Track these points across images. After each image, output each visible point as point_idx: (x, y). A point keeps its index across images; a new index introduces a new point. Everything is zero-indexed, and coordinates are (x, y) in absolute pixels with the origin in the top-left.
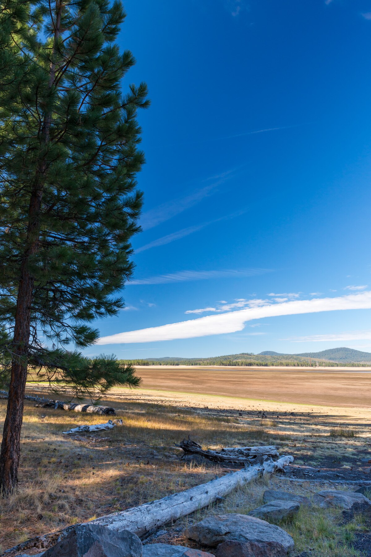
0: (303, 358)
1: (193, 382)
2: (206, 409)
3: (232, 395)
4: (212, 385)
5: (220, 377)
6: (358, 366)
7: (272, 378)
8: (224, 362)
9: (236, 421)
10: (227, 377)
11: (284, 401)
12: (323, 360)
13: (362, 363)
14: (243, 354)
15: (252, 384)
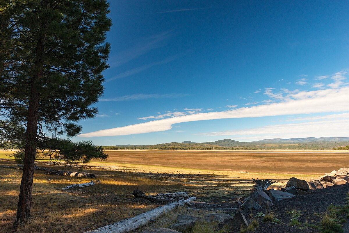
0: (206, 145)
1: (144, 159)
2: (151, 173)
3: (166, 166)
4: (155, 160)
5: (160, 156)
6: (235, 149)
7: (188, 156)
8: (162, 147)
9: (167, 180)
10: (164, 156)
11: (194, 169)
12: (217, 146)
13: (237, 147)
14: (173, 143)
15: (178, 160)
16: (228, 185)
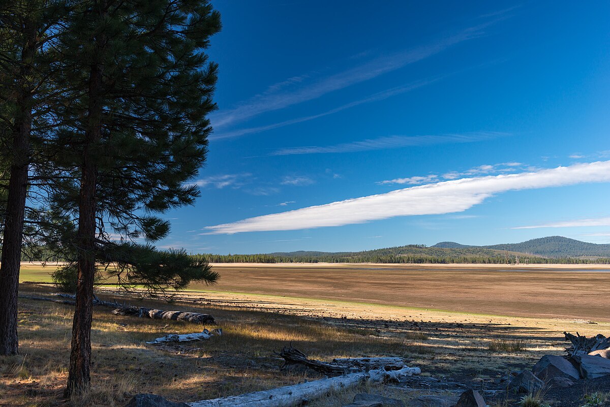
0: (497, 252)
1: (336, 285)
2: (344, 319)
3: (386, 303)
4: (362, 289)
5: (375, 279)
6: (577, 263)
7: (448, 280)
8: (383, 258)
10: (384, 279)
11: (457, 311)
12: (527, 254)
13: (582, 258)
14: (410, 246)
15: (418, 288)
16: (517, 349)
